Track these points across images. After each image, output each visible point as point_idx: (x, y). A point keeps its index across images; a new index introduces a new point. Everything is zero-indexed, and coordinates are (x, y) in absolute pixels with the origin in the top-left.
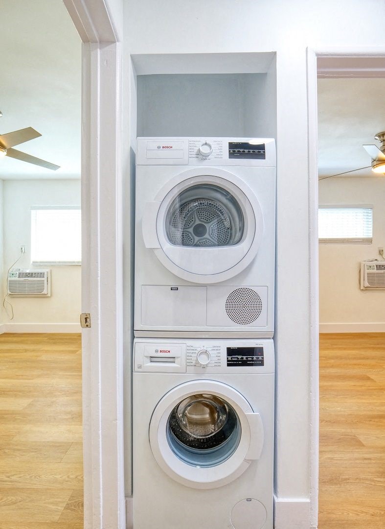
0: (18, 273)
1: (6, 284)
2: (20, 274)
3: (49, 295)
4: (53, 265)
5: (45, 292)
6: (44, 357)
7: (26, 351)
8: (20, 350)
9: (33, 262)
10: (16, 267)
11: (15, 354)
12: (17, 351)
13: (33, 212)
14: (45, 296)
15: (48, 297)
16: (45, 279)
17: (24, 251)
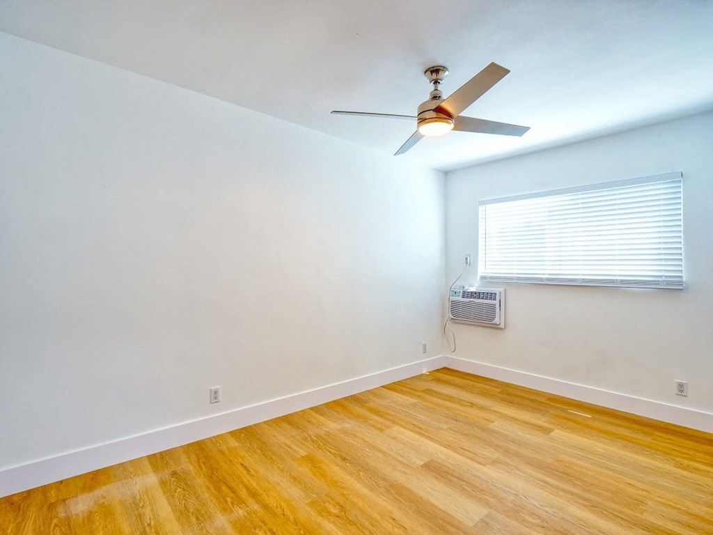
0: (461, 291)
1: (448, 305)
2: (464, 292)
3: (503, 327)
4: (509, 282)
5: (496, 321)
6: (498, 425)
7: (472, 405)
8: (464, 401)
9: (482, 278)
10: (459, 283)
11: (457, 406)
12: (460, 402)
13: (481, 208)
14: (496, 327)
15: (501, 329)
16: (497, 302)
17: (469, 262)
